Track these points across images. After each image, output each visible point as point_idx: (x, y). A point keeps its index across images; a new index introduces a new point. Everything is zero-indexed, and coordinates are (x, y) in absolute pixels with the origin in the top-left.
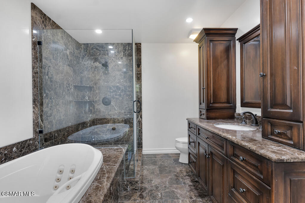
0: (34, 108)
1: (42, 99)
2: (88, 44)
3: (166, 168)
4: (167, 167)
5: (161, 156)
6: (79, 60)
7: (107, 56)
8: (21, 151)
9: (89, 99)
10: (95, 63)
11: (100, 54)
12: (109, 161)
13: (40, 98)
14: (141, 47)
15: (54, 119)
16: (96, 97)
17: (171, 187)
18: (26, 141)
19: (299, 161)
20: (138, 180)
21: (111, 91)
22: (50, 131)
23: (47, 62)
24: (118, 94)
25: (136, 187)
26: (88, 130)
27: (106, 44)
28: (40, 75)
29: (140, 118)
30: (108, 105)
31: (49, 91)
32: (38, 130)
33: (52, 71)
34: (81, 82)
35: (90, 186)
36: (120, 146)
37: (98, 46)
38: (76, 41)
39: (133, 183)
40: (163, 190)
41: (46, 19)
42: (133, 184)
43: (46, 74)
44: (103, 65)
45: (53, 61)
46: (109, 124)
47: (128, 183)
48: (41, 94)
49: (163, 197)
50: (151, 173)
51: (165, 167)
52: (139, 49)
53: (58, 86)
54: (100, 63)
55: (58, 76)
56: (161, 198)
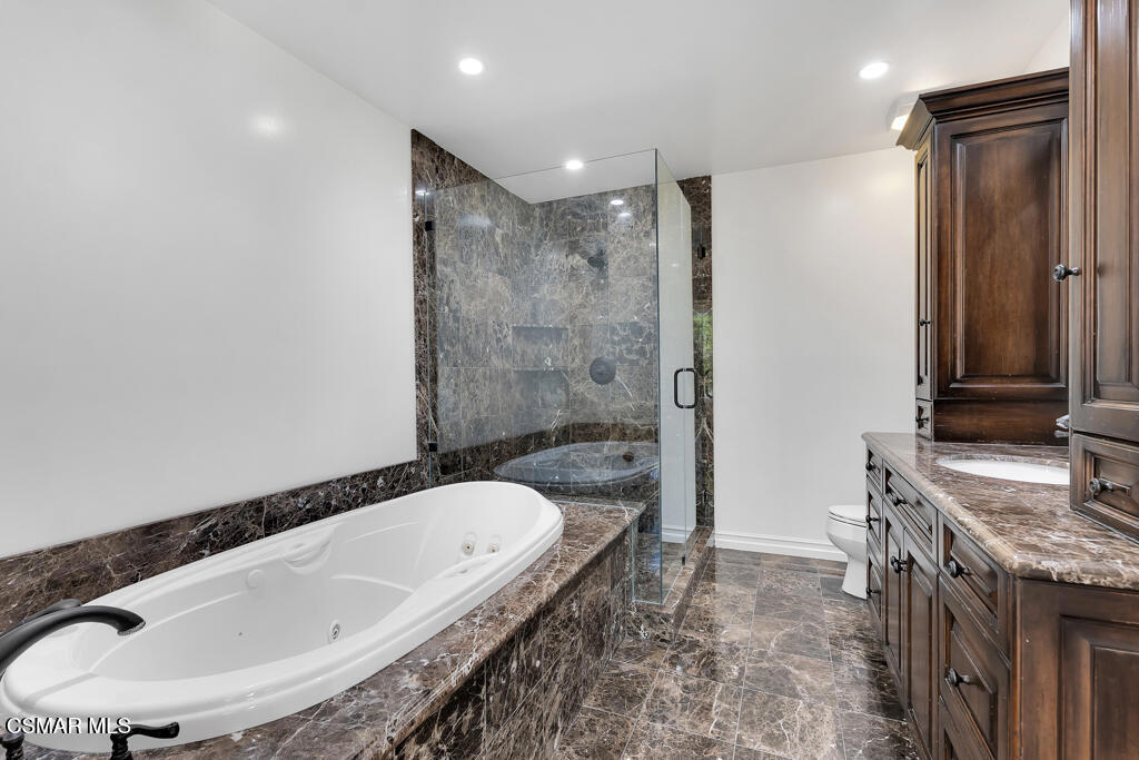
0: (418, 387)
1: (435, 366)
2: (550, 203)
3: (784, 602)
4: (789, 599)
5: (777, 562)
6: (529, 252)
7: (603, 233)
8: (393, 488)
9: (553, 365)
10: (570, 258)
11: (583, 229)
12: (577, 537)
13: (430, 362)
14: (710, 188)
15: (464, 417)
16: (573, 360)
17: (783, 658)
18: (402, 466)
19: (1121, 586)
20: (671, 612)
21: (616, 338)
22: (453, 449)
23: (448, 270)
24: (636, 347)
25: (664, 633)
26: (553, 453)
27: (600, 194)
28: (431, 307)
29: (706, 426)
30: (606, 382)
31: (453, 345)
32: (426, 442)
33: (459, 293)
34: (534, 315)
35: (513, 581)
36: (621, 505)
37: (578, 205)
38: (519, 200)
39: (657, 618)
40: (750, 661)
41: (443, 161)
42: (654, 622)
43: (445, 302)
44: (592, 261)
45: (460, 265)
46: (609, 443)
47: (641, 616)
48: (433, 353)
49: (744, 680)
50: (728, 606)
51: (783, 597)
52: (705, 195)
53: (474, 331)
54: (584, 254)
55: (473, 304)
56: (738, 681)
